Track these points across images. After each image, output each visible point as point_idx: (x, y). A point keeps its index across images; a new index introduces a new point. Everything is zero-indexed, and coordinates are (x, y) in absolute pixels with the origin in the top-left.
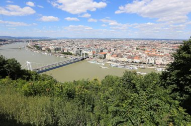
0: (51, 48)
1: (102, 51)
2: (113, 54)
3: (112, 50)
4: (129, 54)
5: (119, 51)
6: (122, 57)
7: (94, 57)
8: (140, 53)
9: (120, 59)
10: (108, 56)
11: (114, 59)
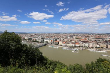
0: (26, 38)
1: (56, 40)
2: (63, 42)
3: (62, 39)
4: (72, 41)
5: (66, 40)
6: (68, 43)
7: (51, 43)
8: (78, 41)
9: (67, 45)
10: (60, 43)
11: (64, 44)
